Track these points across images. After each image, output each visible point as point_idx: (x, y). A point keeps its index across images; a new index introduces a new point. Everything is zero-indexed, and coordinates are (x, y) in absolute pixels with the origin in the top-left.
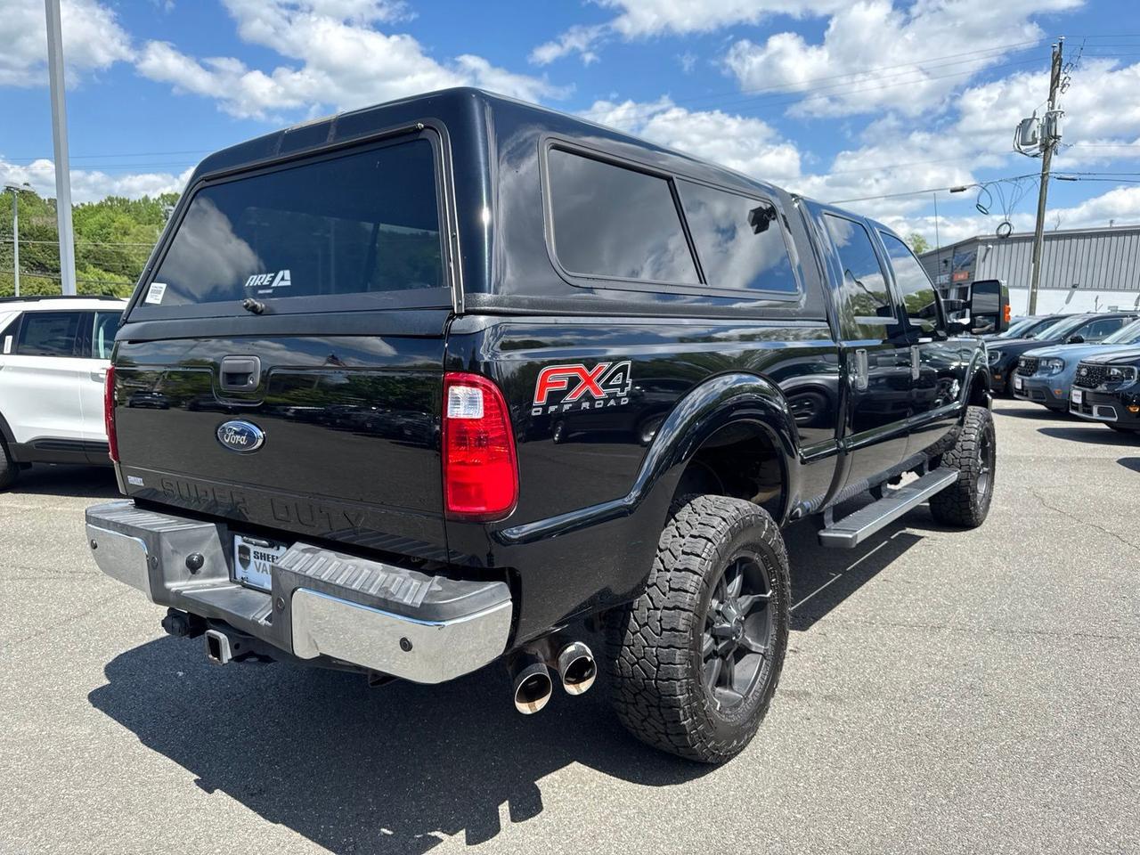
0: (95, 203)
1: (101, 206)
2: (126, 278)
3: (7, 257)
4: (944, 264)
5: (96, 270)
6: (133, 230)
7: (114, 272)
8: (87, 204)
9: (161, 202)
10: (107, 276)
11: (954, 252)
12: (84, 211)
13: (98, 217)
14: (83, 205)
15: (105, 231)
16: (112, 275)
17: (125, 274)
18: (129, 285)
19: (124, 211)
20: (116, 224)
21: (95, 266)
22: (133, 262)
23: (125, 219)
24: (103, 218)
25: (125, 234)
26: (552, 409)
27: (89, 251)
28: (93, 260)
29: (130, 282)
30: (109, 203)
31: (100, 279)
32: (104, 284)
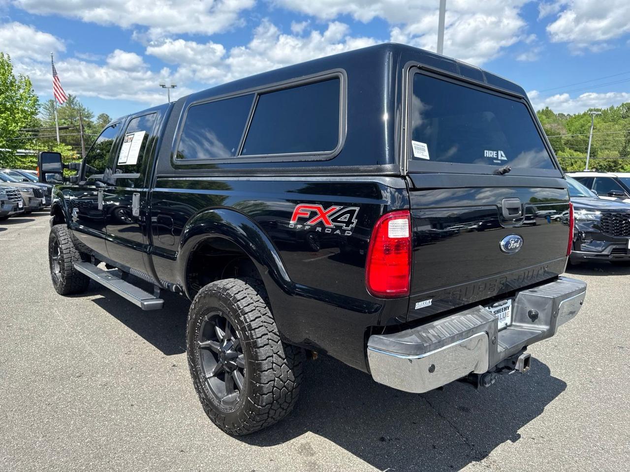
0: (582, 113)
1: (585, 114)
7: (580, 151)
8: (577, 114)
9: (621, 108)
10: (575, 154)
12: (575, 118)
14: (574, 115)
15: (583, 128)
16: (579, 153)
24: (584, 121)
28: (569, 146)
30: (589, 112)
31: (571, 156)
32: (573, 158)
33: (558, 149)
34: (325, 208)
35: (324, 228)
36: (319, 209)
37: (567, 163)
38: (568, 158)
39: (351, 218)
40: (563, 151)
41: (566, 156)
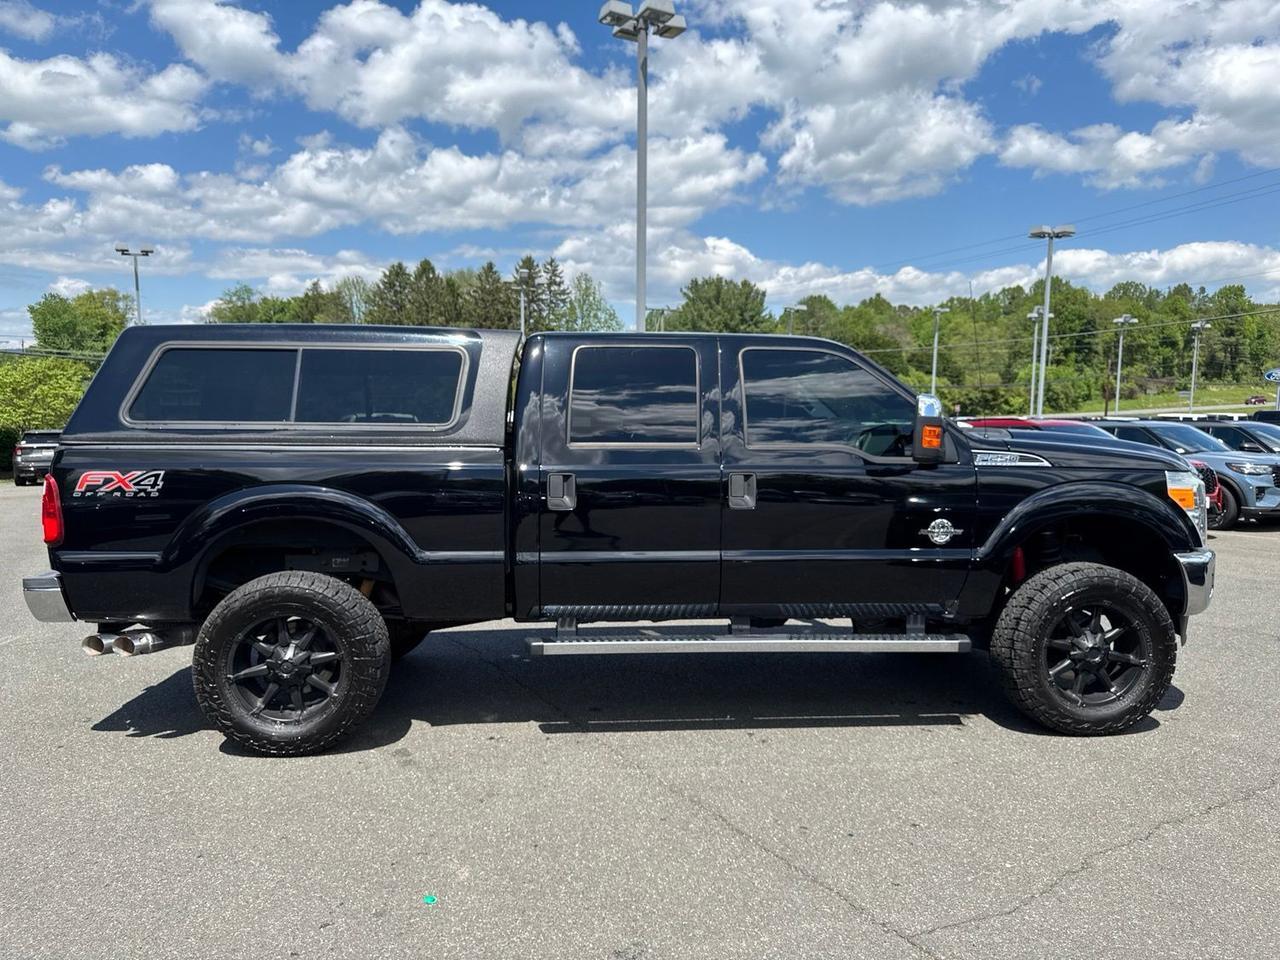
9: (1001, 296)
12: (926, 314)
17: (945, 375)
20: (952, 325)
21: (918, 368)
26: (89, 494)
28: (916, 364)
29: (949, 383)
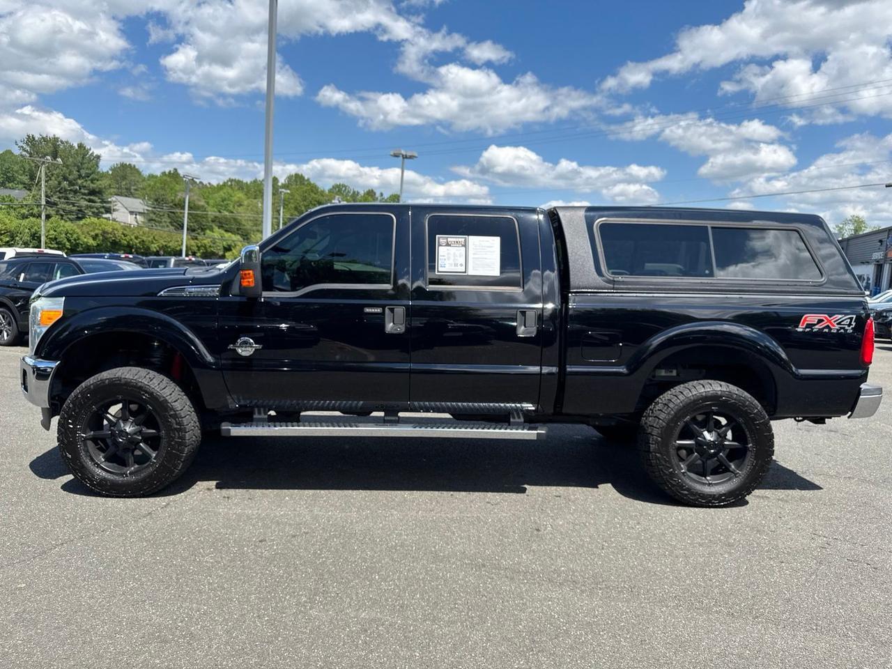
0: (220, 183)
1: (224, 185)
2: (239, 237)
3: (163, 220)
4: (879, 244)
5: (220, 230)
6: (246, 203)
7: (231, 232)
8: (213, 184)
10: (227, 235)
11: (889, 234)
13: (221, 193)
14: (210, 184)
15: (225, 202)
16: (230, 234)
18: (241, 241)
19: (239, 189)
22: (244, 225)
23: (240, 195)
24: (224, 193)
25: (240, 205)
27: (216, 217)
30: (229, 183)
31: (222, 237)
32: (224, 240)
33: (205, 227)
34: (830, 317)
35: (830, 329)
36: (826, 318)
37: (219, 246)
38: (219, 239)
39: (851, 322)
40: (212, 230)
41: (216, 237)
